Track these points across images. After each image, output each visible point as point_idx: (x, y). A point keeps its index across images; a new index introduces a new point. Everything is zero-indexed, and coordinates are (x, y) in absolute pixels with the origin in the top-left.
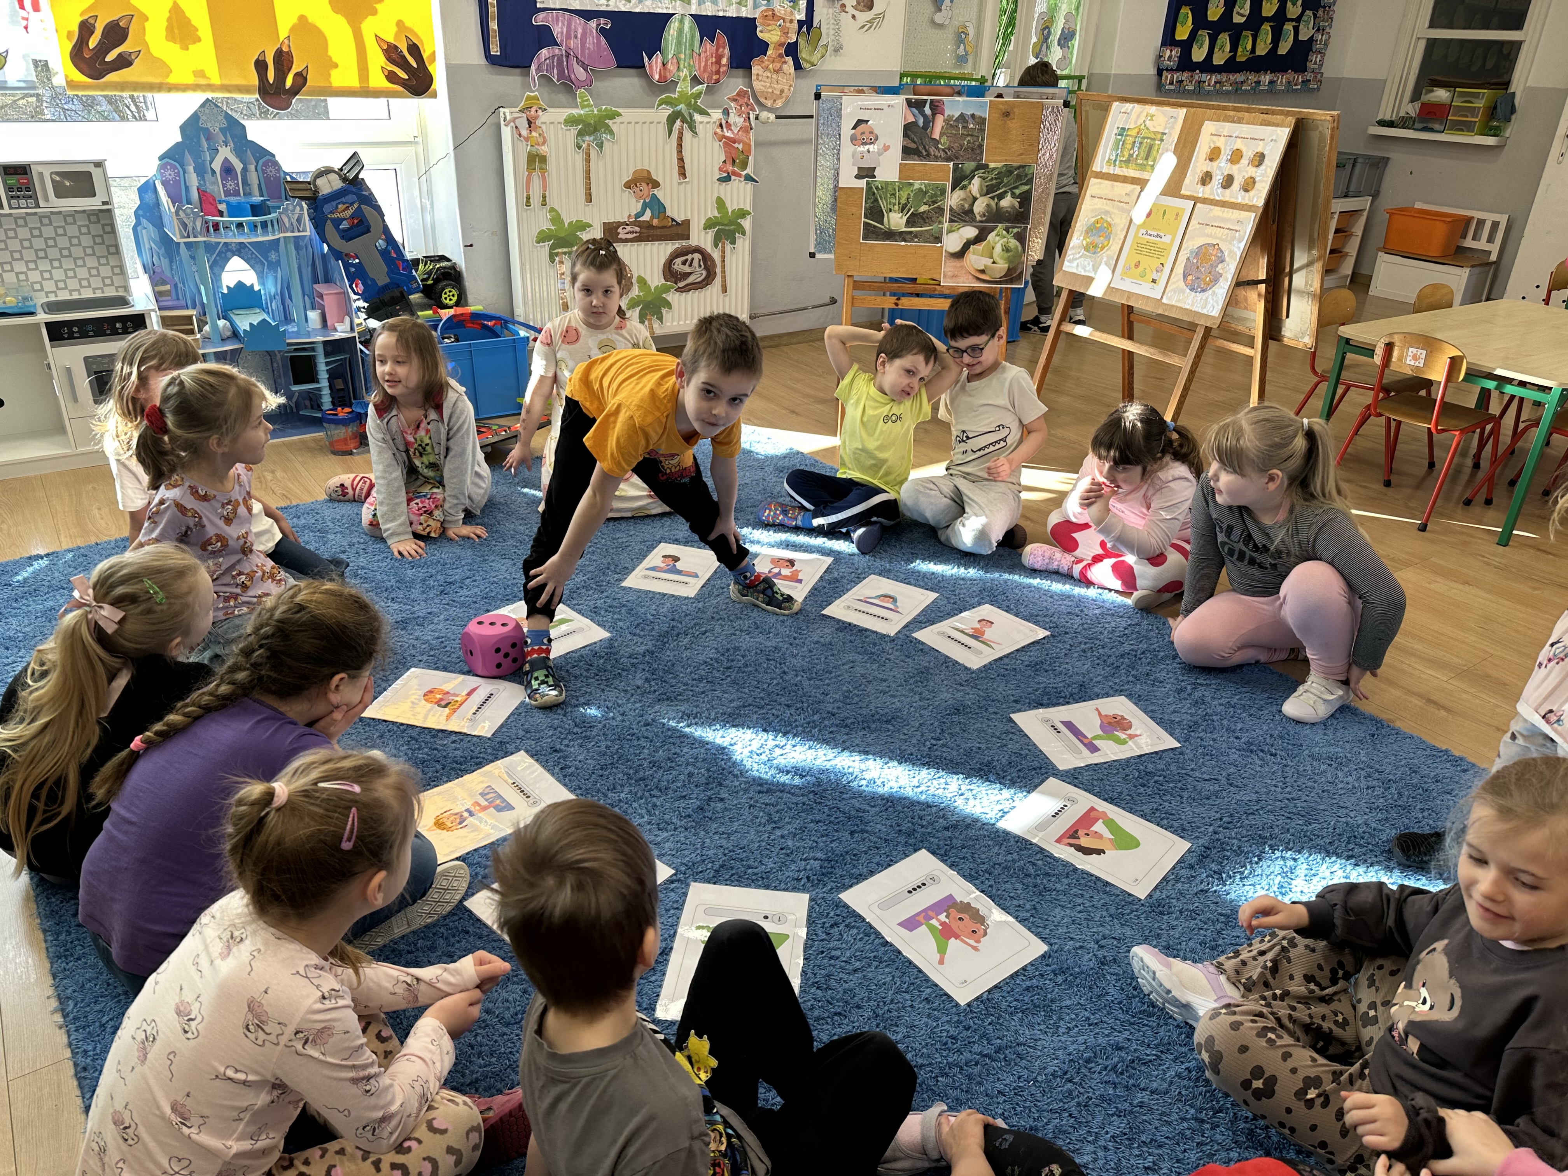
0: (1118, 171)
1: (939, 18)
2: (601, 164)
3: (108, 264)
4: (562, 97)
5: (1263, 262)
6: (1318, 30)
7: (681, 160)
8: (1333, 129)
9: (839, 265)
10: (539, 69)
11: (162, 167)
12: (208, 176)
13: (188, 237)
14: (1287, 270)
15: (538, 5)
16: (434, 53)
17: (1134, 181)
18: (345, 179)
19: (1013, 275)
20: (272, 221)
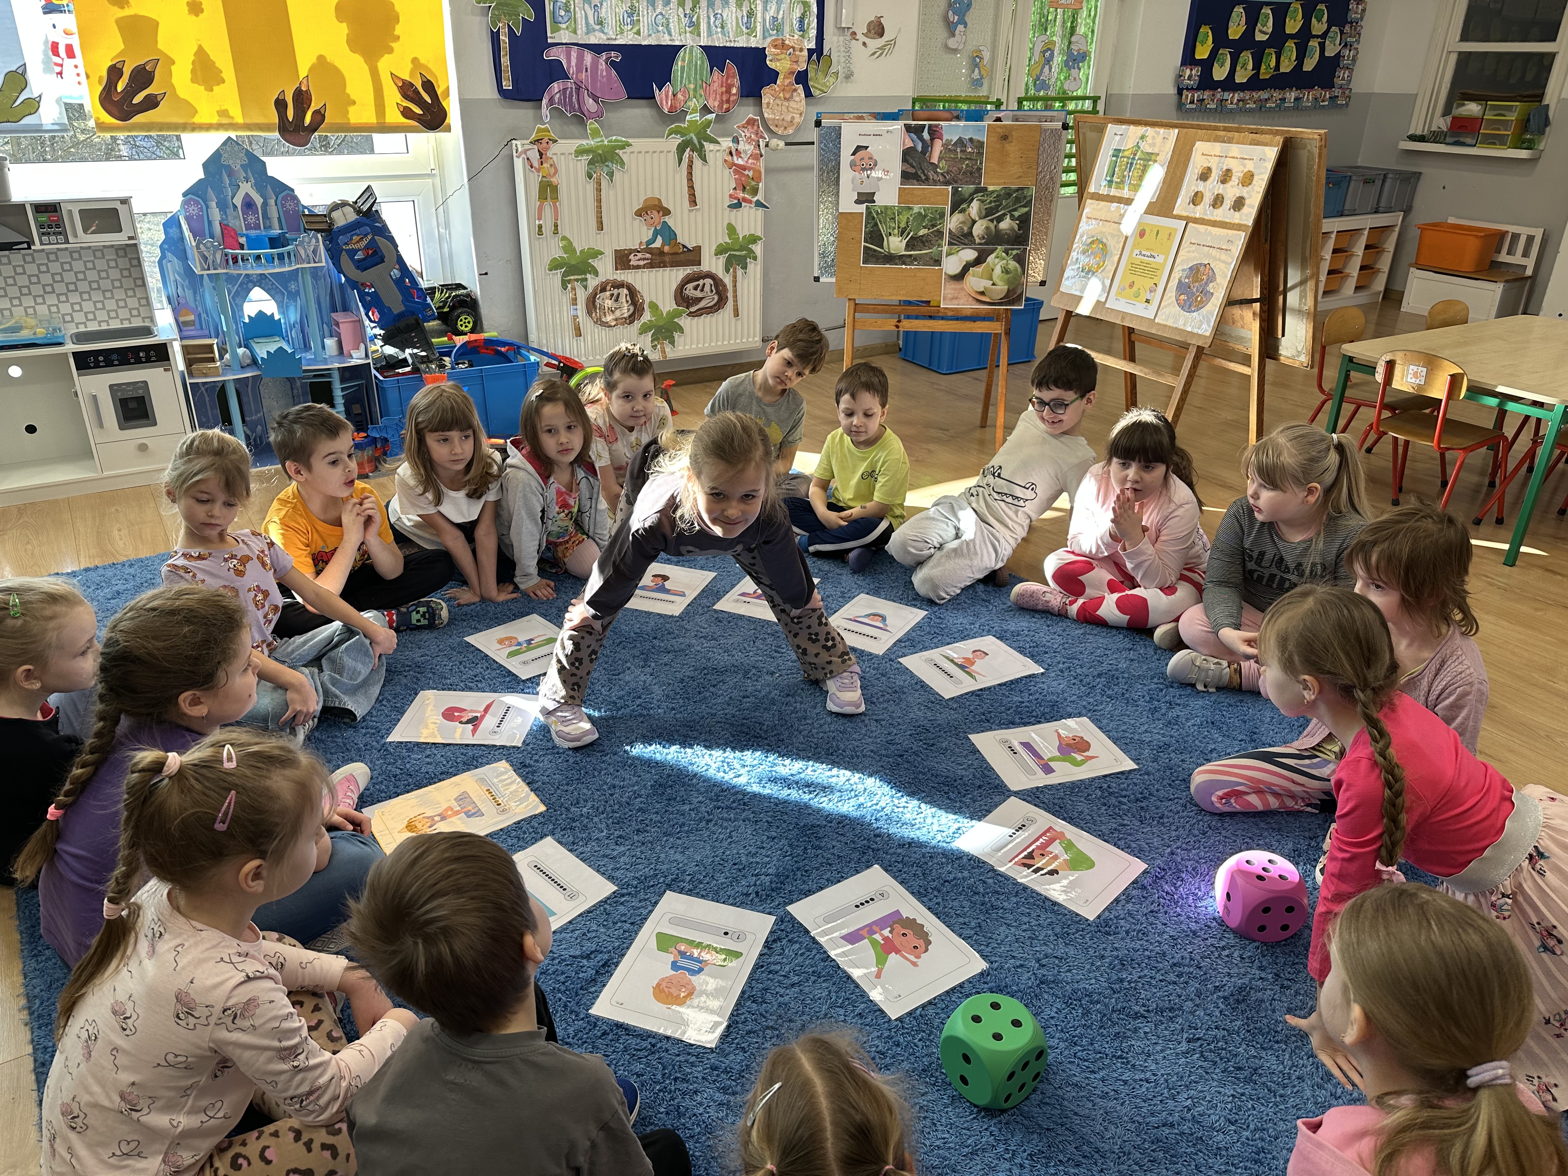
0: (1113, 192)
1: (952, 43)
2: (611, 193)
3: (135, 296)
4: (574, 129)
5: (1257, 281)
6: (1346, 46)
7: (691, 187)
8: (1320, 148)
9: (840, 288)
10: (551, 101)
11: (185, 203)
12: (230, 211)
13: (208, 269)
14: (1281, 288)
15: (549, 41)
16: (448, 88)
18: (358, 212)
19: (1012, 296)
20: (289, 253)
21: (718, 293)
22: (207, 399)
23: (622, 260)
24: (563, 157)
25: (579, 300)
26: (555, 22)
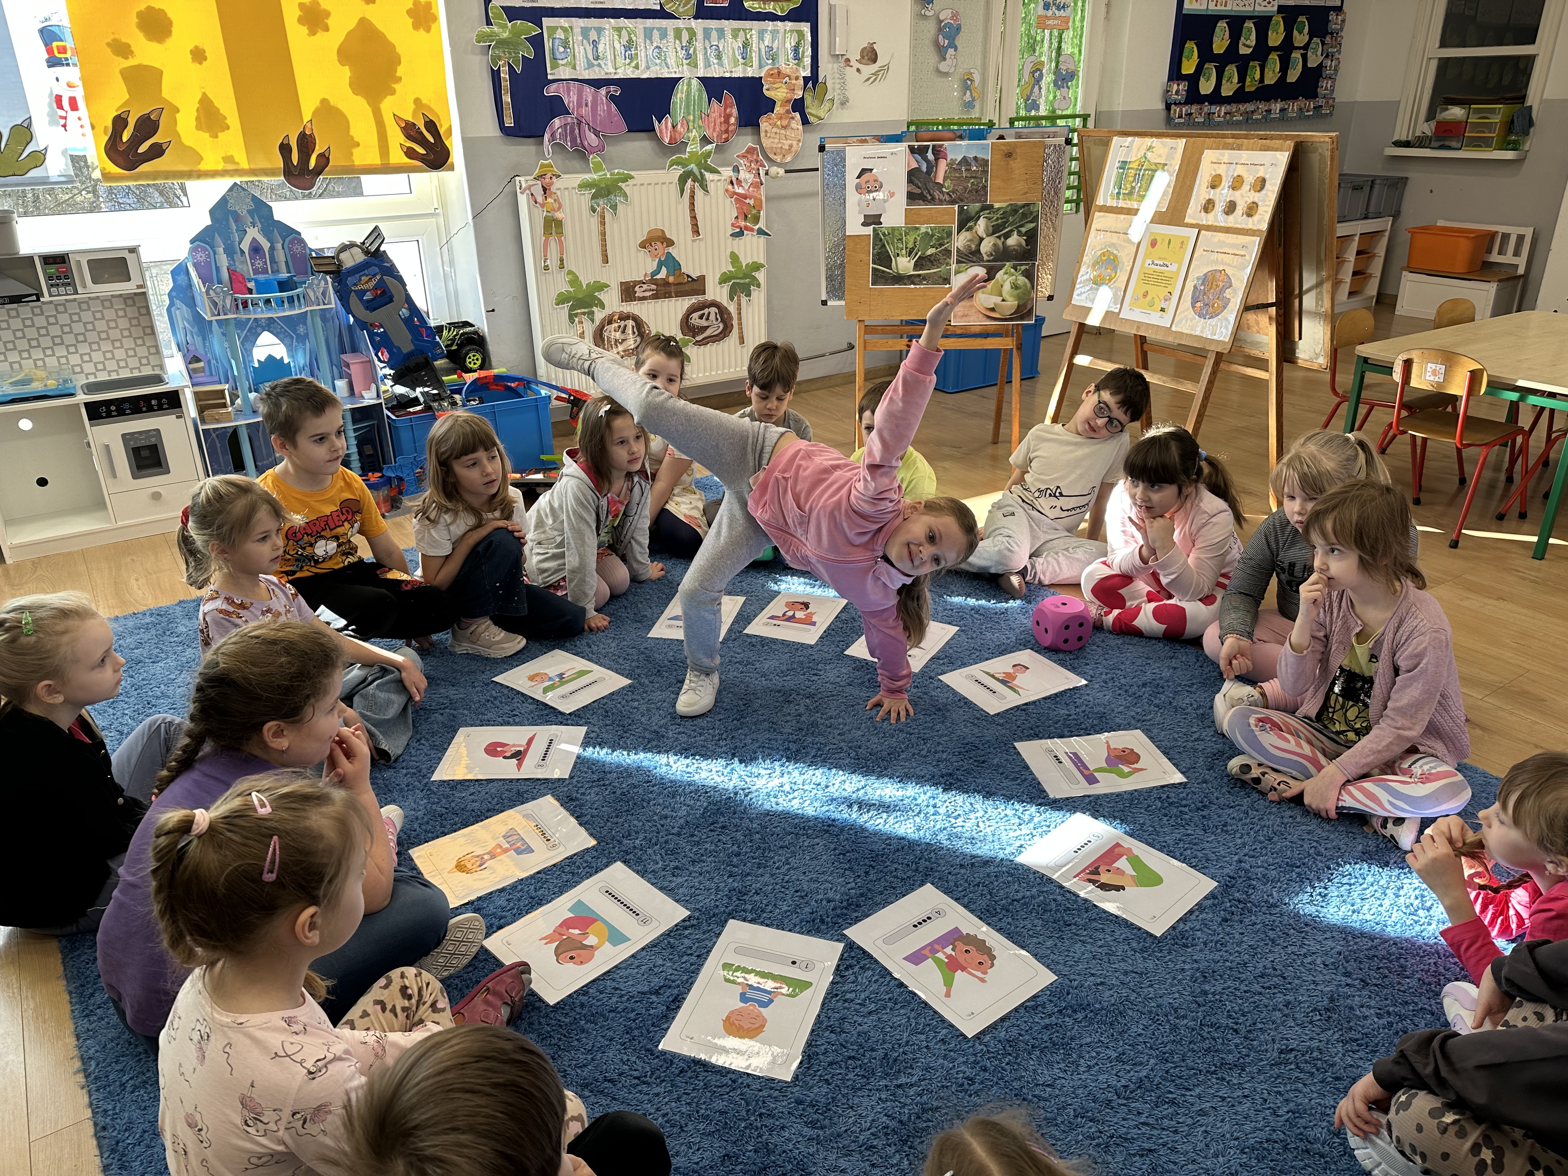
0: (1122, 204)
1: (943, 67)
2: (615, 225)
3: (144, 344)
4: (576, 164)
5: (1272, 285)
6: (1327, 56)
7: (694, 218)
8: (1332, 150)
9: (850, 311)
10: (553, 137)
11: (193, 250)
12: (237, 256)
13: (219, 315)
14: (1297, 292)
15: (550, 77)
16: (450, 128)
18: (367, 252)
19: (1023, 310)
20: (298, 296)
21: (723, 321)
22: (218, 445)
23: (628, 292)
24: (566, 192)
25: (586, 333)
26: (554, 59)
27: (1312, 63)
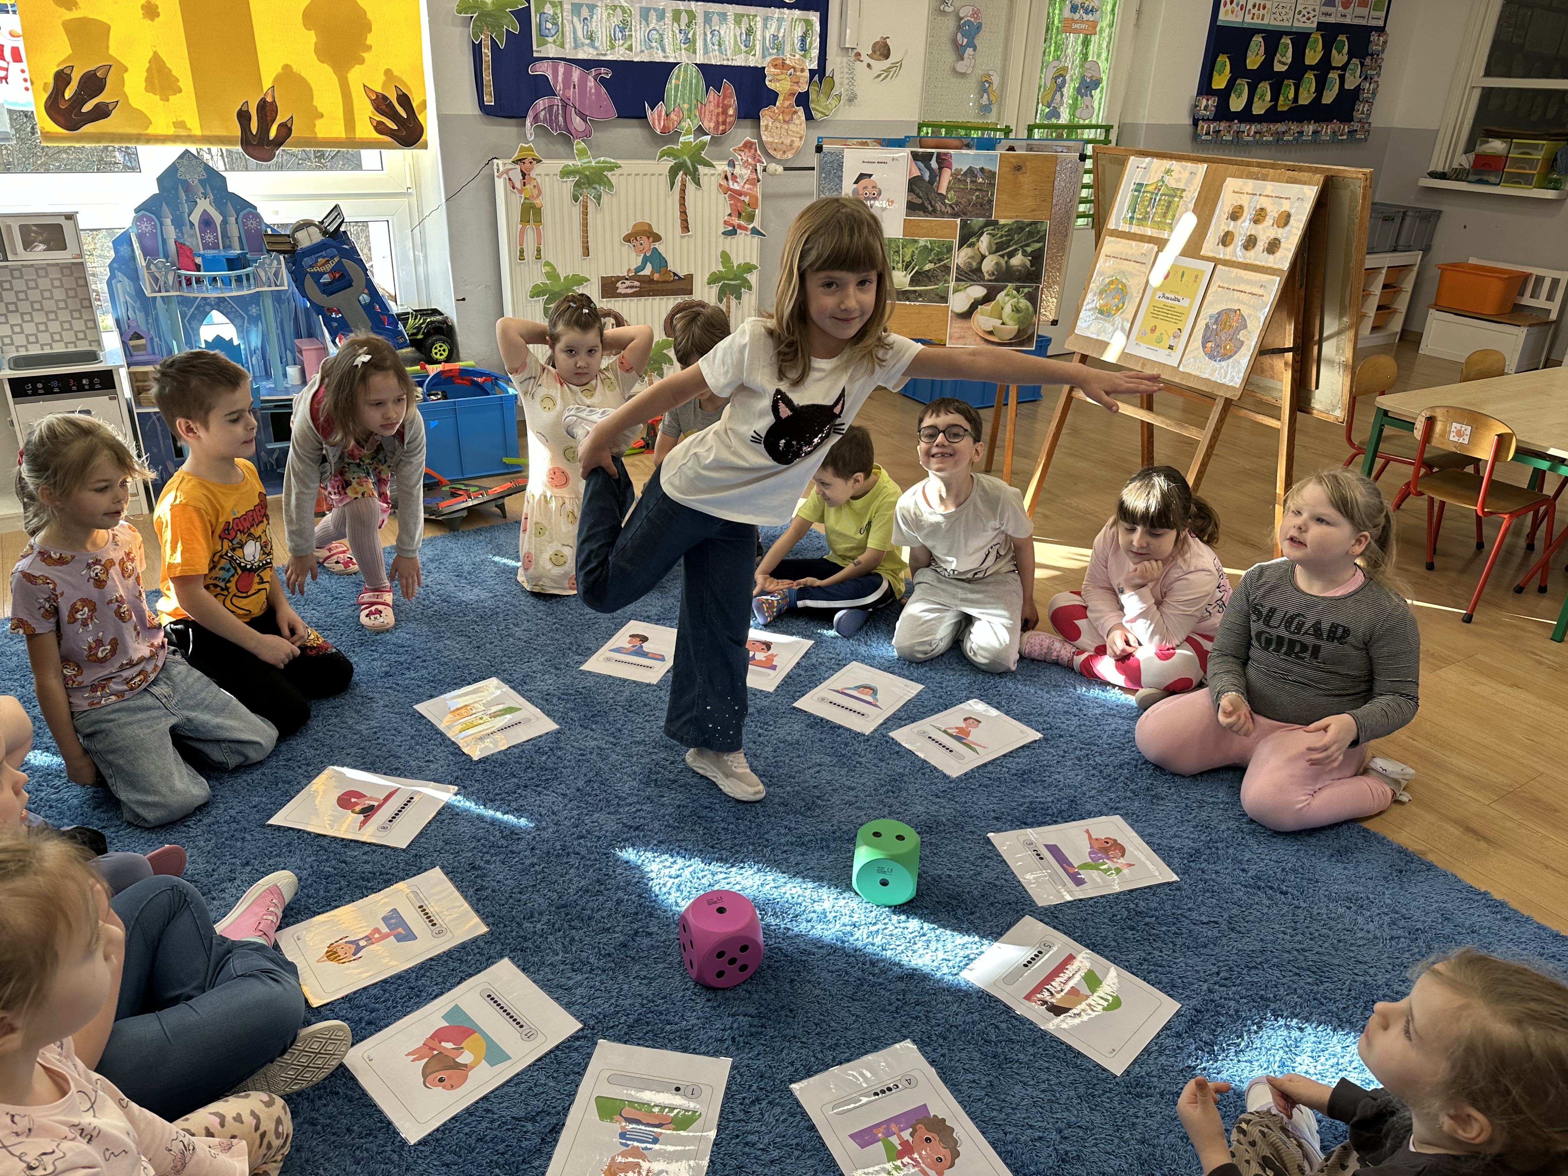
0: (1135, 229)
1: (961, 67)
2: (599, 217)
3: (81, 318)
4: (561, 149)
5: (1290, 329)
6: (1366, 78)
7: (684, 213)
8: (1365, 187)
10: (536, 118)
11: (137, 220)
12: (186, 229)
13: (160, 291)
14: (1316, 338)
15: (535, 55)
16: (425, 103)
17: (1150, 240)
18: (325, 232)
19: (1023, 336)
20: (248, 276)
22: (159, 428)
23: (609, 287)
24: (547, 178)
26: (541, 35)
27: (1349, 85)
